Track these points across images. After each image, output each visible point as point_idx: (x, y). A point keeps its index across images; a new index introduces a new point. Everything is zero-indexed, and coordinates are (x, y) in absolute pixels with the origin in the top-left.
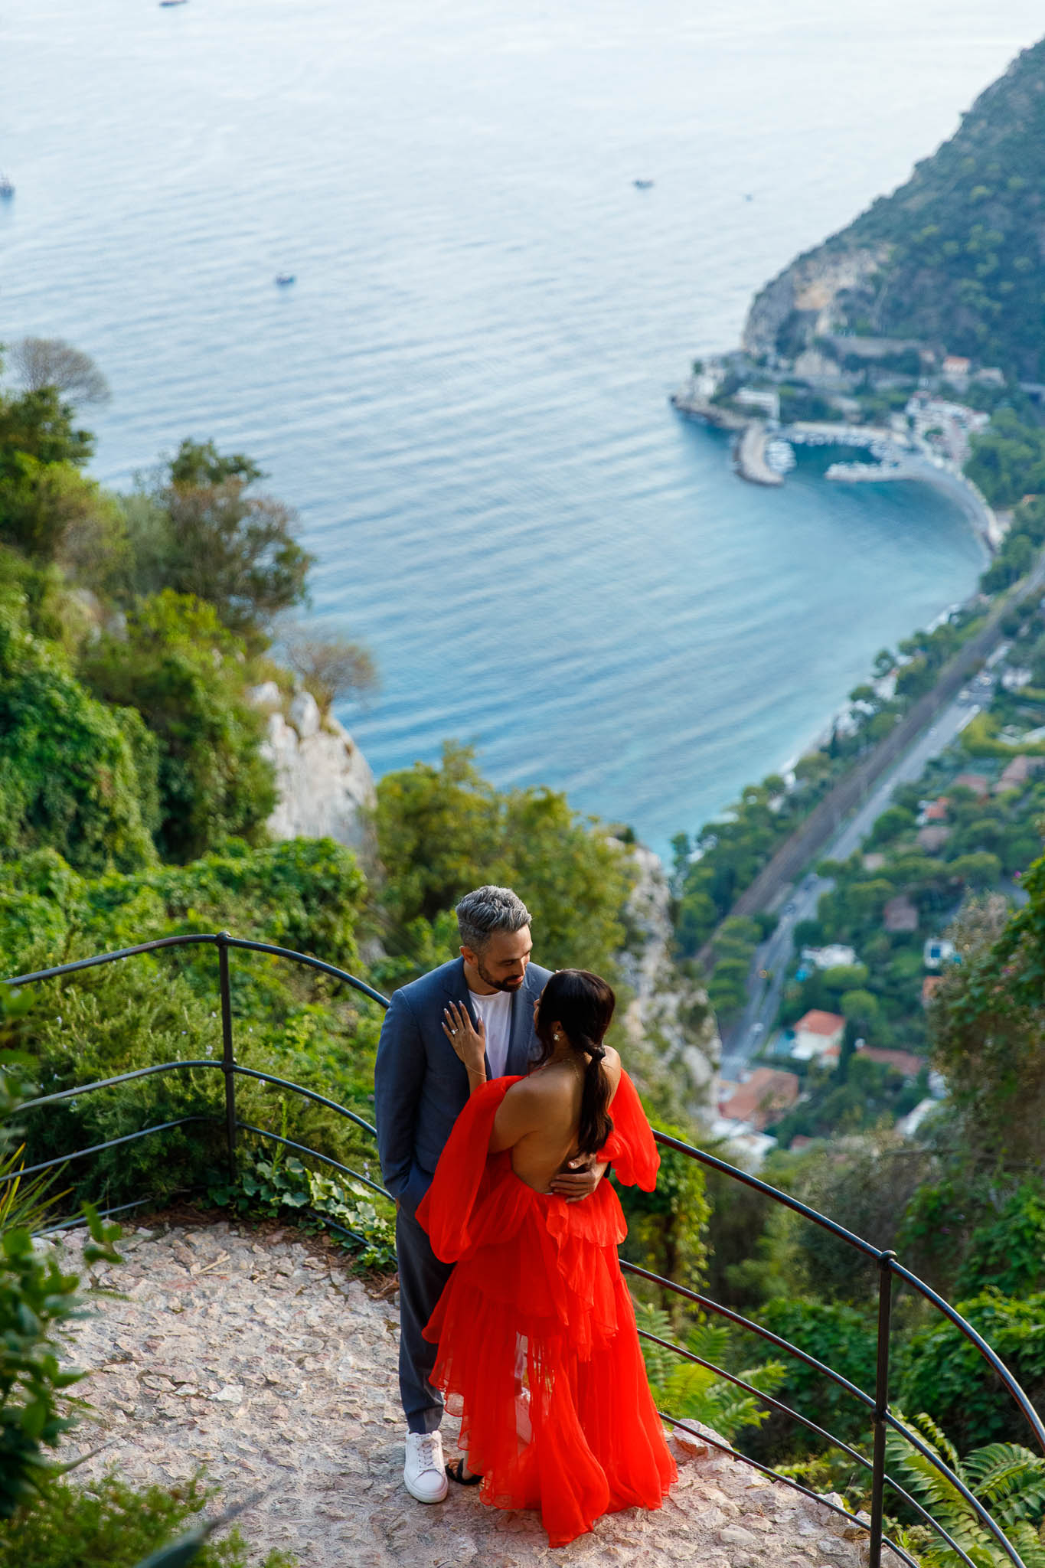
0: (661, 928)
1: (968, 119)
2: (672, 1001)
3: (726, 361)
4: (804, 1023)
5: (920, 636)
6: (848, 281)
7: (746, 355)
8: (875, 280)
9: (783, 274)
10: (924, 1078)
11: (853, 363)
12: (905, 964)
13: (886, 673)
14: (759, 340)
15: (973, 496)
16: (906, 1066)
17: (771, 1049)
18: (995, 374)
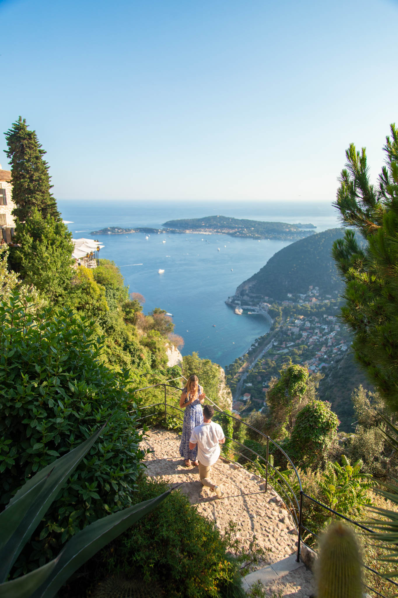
0: (224, 380)
1: (268, 262)
2: (225, 391)
3: (233, 297)
4: (245, 395)
5: (261, 337)
6: (250, 285)
7: (235, 296)
8: (254, 285)
9: (241, 284)
10: (263, 403)
11: (251, 297)
12: (260, 386)
13: (257, 342)
14: (238, 294)
15: (268, 316)
16: (260, 401)
17: (240, 399)
18: (272, 299)
